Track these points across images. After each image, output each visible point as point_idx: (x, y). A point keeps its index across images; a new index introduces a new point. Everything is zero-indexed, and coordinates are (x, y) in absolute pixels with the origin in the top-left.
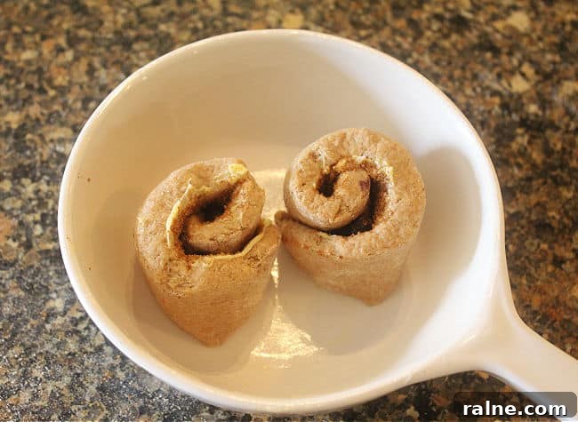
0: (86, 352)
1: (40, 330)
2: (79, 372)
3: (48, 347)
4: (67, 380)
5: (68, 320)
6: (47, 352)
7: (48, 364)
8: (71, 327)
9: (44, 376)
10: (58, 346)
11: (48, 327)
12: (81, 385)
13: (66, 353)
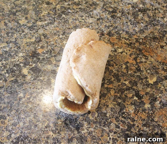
0: (35, 106)
1: (18, 104)
2: (35, 112)
3: (23, 108)
4: (32, 116)
5: (26, 99)
6: (23, 110)
7: (25, 113)
8: (28, 101)
9: (25, 116)
10: (26, 107)
11: (21, 102)
12: (37, 116)
13: (29, 108)
